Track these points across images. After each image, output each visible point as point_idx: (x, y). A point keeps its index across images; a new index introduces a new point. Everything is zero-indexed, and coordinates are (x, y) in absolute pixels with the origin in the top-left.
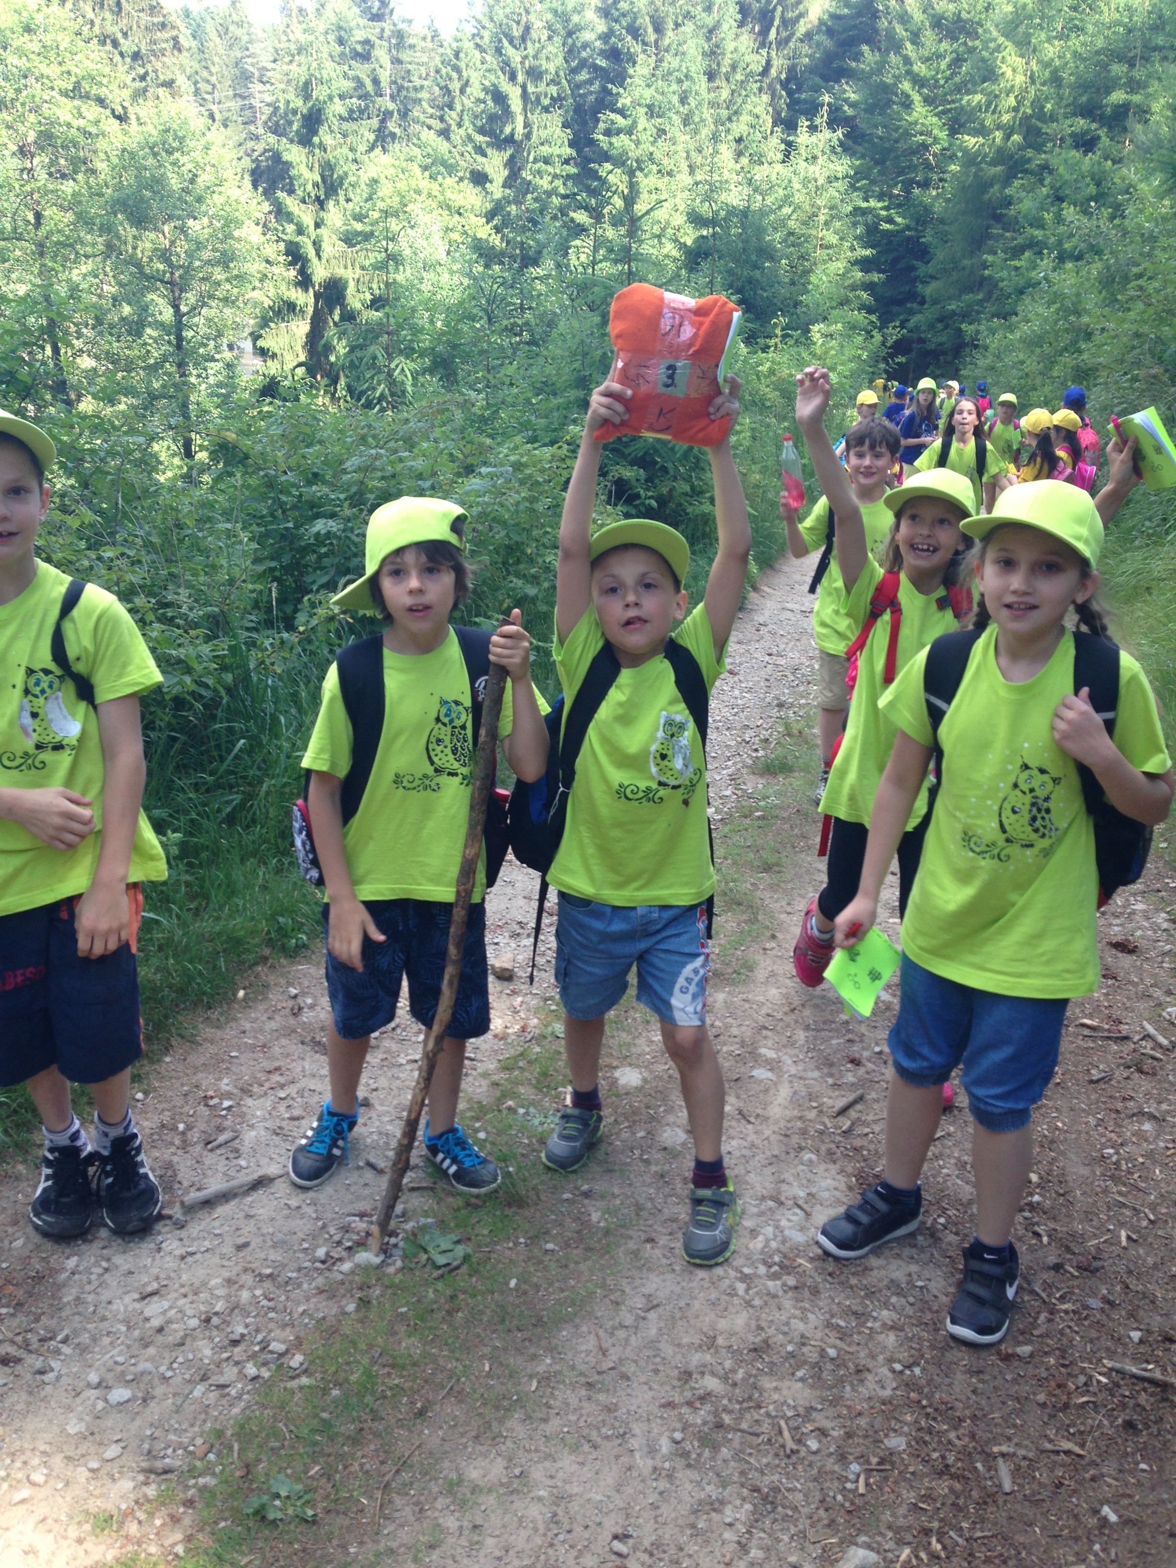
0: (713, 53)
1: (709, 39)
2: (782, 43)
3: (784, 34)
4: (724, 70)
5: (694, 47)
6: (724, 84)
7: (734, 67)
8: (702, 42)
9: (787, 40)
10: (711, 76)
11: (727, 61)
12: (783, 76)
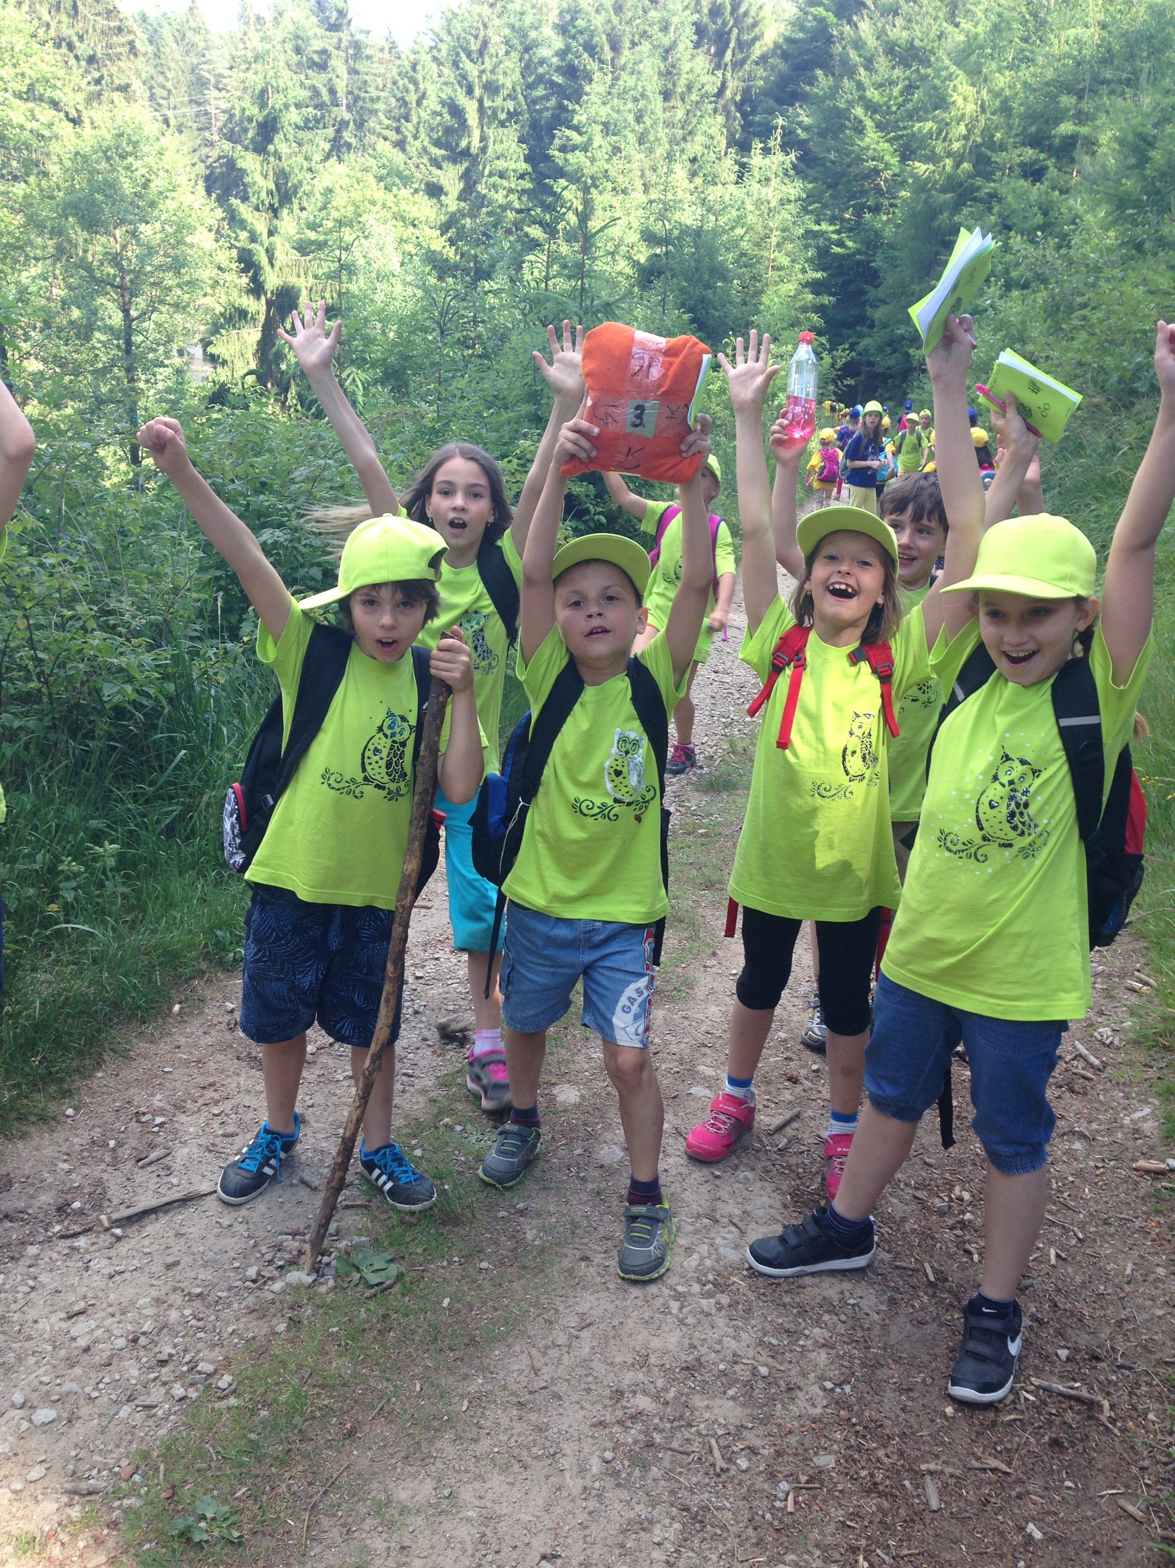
0: (669, 73)
1: (665, 59)
2: (738, 65)
3: (740, 56)
4: (679, 90)
5: (650, 66)
6: (679, 104)
7: (689, 87)
8: (658, 61)
9: (743, 62)
10: (667, 96)
11: (682, 82)
12: (738, 98)
